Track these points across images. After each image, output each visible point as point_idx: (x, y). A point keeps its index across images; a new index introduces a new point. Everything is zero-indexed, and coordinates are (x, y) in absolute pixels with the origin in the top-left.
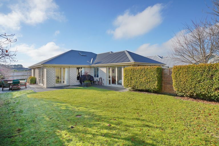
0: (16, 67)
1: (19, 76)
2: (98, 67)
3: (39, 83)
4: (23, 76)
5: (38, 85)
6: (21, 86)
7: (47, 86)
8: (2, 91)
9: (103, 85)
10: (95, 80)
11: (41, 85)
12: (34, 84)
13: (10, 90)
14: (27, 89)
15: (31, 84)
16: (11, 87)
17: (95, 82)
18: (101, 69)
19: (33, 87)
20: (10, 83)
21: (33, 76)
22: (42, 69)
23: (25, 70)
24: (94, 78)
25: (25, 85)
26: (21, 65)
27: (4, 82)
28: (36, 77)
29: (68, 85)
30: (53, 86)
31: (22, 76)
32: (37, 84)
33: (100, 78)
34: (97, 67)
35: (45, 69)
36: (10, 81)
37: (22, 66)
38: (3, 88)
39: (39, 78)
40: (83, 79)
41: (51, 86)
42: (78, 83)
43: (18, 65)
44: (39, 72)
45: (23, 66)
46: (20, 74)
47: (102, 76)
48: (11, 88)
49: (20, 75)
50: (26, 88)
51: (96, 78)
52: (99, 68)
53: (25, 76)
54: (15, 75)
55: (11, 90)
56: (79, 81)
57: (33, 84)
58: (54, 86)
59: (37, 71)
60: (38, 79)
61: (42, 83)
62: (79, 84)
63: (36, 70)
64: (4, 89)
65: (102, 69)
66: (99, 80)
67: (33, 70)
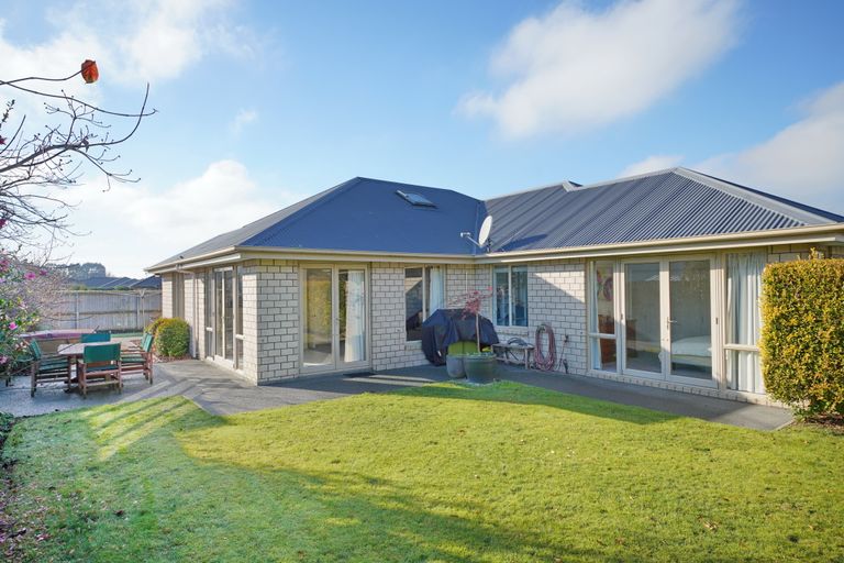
0: (79, 274)
1: (99, 314)
2: (525, 264)
3: (207, 354)
4: (117, 312)
5: (204, 364)
6: (123, 370)
7: (260, 373)
8: (29, 401)
9: (563, 369)
10: (503, 340)
11: (223, 363)
12: (180, 357)
13: (69, 391)
14: (155, 387)
15: (165, 355)
16: (73, 376)
17: (507, 350)
18: (545, 276)
19: (185, 375)
20: (69, 357)
21: (167, 313)
22: (228, 276)
23: (120, 286)
24: (498, 329)
25: (144, 364)
26: (100, 267)
27: (38, 350)
28: (189, 318)
29: (365, 366)
30: (293, 373)
31: (111, 313)
32: (197, 358)
33: (539, 332)
34: (514, 265)
35: (245, 278)
36: (68, 339)
37: (103, 267)
38: (36, 378)
39: (207, 323)
40: (441, 331)
41: (280, 374)
42: (414, 354)
43: (89, 265)
44: (207, 291)
45: (107, 271)
46: (103, 304)
47: (550, 318)
48: (75, 381)
49: (105, 309)
50: (150, 380)
51: (513, 328)
52: (530, 269)
53: (129, 312)
54: (83, 310)
55: (74, 395)
56: (417, 344)
57: (176, 358)
58: (295, 372)
59: (194, 289)
60: (202, 333)
61: (228, 355)
62: (417, 364)
63: (188, 284)
64: (39, 385)
65: (554, 274)
66: (532, 341)
67: (167, 287)
